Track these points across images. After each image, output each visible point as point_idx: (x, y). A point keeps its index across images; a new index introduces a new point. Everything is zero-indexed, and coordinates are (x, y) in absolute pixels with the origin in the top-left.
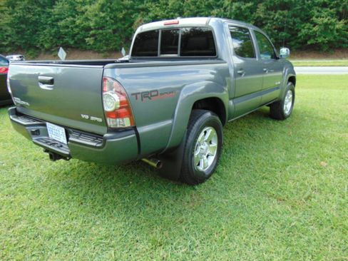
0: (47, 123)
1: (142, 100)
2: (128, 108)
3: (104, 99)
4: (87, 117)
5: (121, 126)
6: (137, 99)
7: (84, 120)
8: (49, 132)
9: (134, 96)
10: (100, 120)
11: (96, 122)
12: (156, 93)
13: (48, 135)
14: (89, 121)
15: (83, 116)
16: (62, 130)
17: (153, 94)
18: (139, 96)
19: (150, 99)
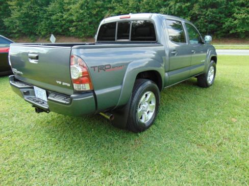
0: (35, 87)
1: (99, 71)
2: (88, 76)
3: (71, 70)
4: (60, 83)
5: (84, 90)
6: (95, 70)
7: (58, 85)
8: (36, 93)
9: (93, 69)
10: (69, 85)
11: (66, 86)
12: (109, 67)
13: (35, 95)
14: (61, 86)
15: (58, 82)
16: (44, 92)
17: (107, 67)
18: (97, 69)
19: (104, 70)
